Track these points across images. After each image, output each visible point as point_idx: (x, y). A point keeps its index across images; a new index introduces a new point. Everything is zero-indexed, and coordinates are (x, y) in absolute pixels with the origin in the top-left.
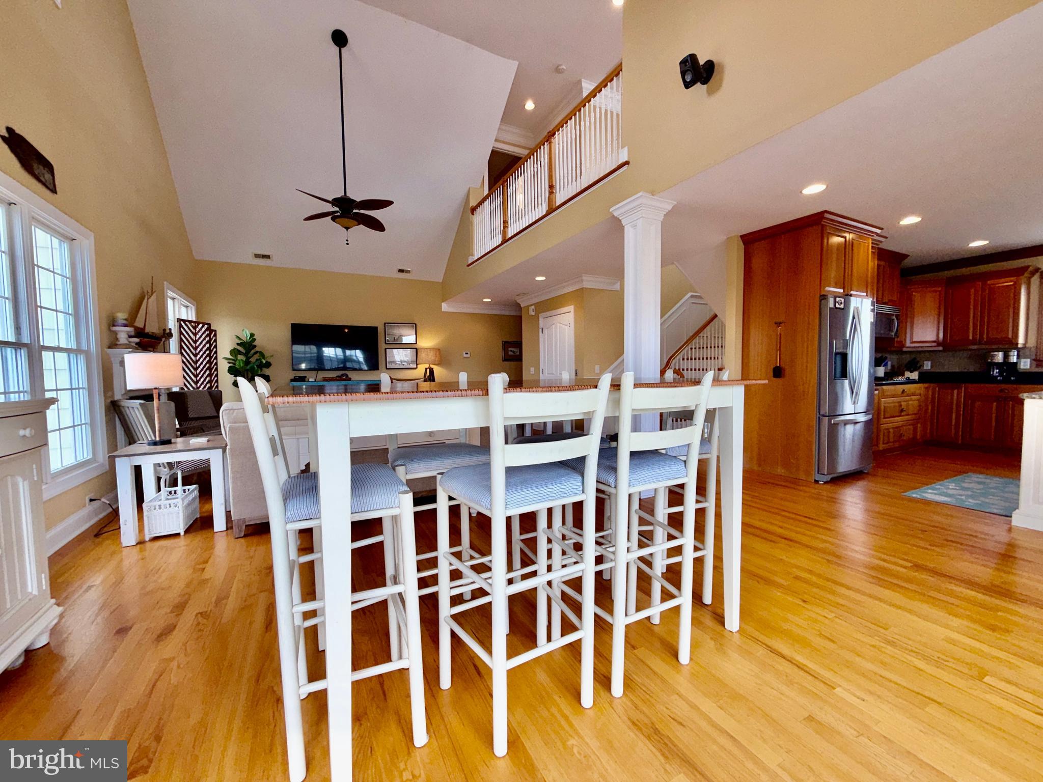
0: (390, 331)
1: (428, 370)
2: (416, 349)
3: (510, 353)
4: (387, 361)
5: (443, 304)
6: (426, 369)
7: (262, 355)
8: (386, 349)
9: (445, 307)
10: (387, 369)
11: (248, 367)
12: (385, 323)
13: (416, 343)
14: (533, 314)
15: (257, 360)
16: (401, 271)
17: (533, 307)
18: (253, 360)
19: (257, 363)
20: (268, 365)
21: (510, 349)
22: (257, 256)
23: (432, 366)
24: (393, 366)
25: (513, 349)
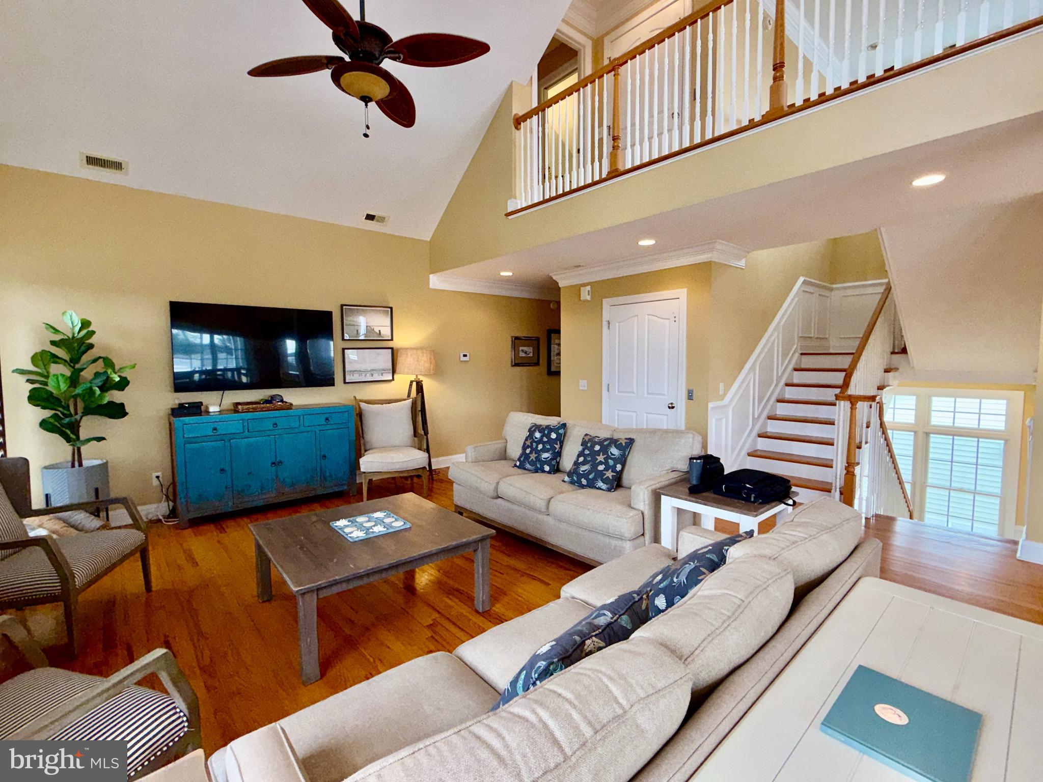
0: (350, 318)
1: (414, 384)
2: (392, 349)
3: (522, 354)
4: (347, 370)
5: (431, 276)
6: (412, 382)
7: (108, 363)
8: (344, 350)
9: (436, 281)
10: (345, 382)
11: (79, 390)
12: (342, 306)
13: (392, 340)
14: (589, 298)
15: (97, 374)
16: (370, 217)
17: (588, 288)
18: (87, 374)
19: (99, 382)
20: (123, 384)
21: (521, 348)
22: (92, 161)
23: (421, 378)
24: (356, 378)
25: (525, 349)
